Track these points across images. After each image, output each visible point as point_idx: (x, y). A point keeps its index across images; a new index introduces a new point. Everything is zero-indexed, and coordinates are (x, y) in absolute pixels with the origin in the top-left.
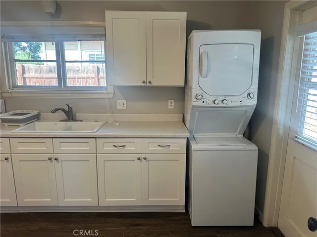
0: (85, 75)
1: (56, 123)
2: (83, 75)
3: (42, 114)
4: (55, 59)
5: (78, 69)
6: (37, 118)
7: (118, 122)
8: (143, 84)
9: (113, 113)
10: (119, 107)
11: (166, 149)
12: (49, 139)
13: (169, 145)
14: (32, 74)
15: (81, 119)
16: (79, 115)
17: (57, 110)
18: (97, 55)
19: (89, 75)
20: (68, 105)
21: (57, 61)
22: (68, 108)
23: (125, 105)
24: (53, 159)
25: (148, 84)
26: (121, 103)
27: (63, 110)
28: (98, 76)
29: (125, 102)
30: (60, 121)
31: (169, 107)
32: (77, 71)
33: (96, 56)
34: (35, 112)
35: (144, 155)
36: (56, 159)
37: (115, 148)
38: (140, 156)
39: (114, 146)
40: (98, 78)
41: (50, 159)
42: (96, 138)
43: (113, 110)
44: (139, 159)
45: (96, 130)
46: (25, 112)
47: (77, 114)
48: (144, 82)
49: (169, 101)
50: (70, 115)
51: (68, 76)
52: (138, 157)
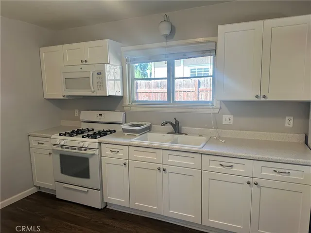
0: (186, 89)
1: (164, 134)
2: (185, 89)
3: (153, 125)
4: (166, 77)
5: (180, 84)
6: (149, 129)
7: (223, 138)
8: (256, 99)
9: (217, 128)
10: (224, 122)
11: (284, 176)
12: (159, 150)
13: (289, 173)
14: (143, 89)
15: (186, 133)
16: (184, 129)
17: (167, 123)
18: (198, 69)
19: (191, 89)
20: (175, 119)
21: (168, 78)
22: (176, 122)
23: (232, 120)
24: (161, 169)
25: (262, 99)
26: (227, 119)
27: (171, 124)
28: (198, 89)
29: (231, 117)
30: (168, 133)
31: (287, 125)
32: (180, 85)
33: (197, 71)
34: (148, 124)
35: (255, 180)
36: (164, 170)
37: (221, 167)
38: (250, 180)
39: (221, 165)
40: (199, 91)
41: (159, 169)
42: (202, 154)
43: (218, 125)
44: (249, 183)
45: (202, 146)
46: (140, 123)
47: (183, 127)
48: (257, 97)
49: (287, 118)
50: (176, 129)
51: (176, 90)
52: (247, 181)
